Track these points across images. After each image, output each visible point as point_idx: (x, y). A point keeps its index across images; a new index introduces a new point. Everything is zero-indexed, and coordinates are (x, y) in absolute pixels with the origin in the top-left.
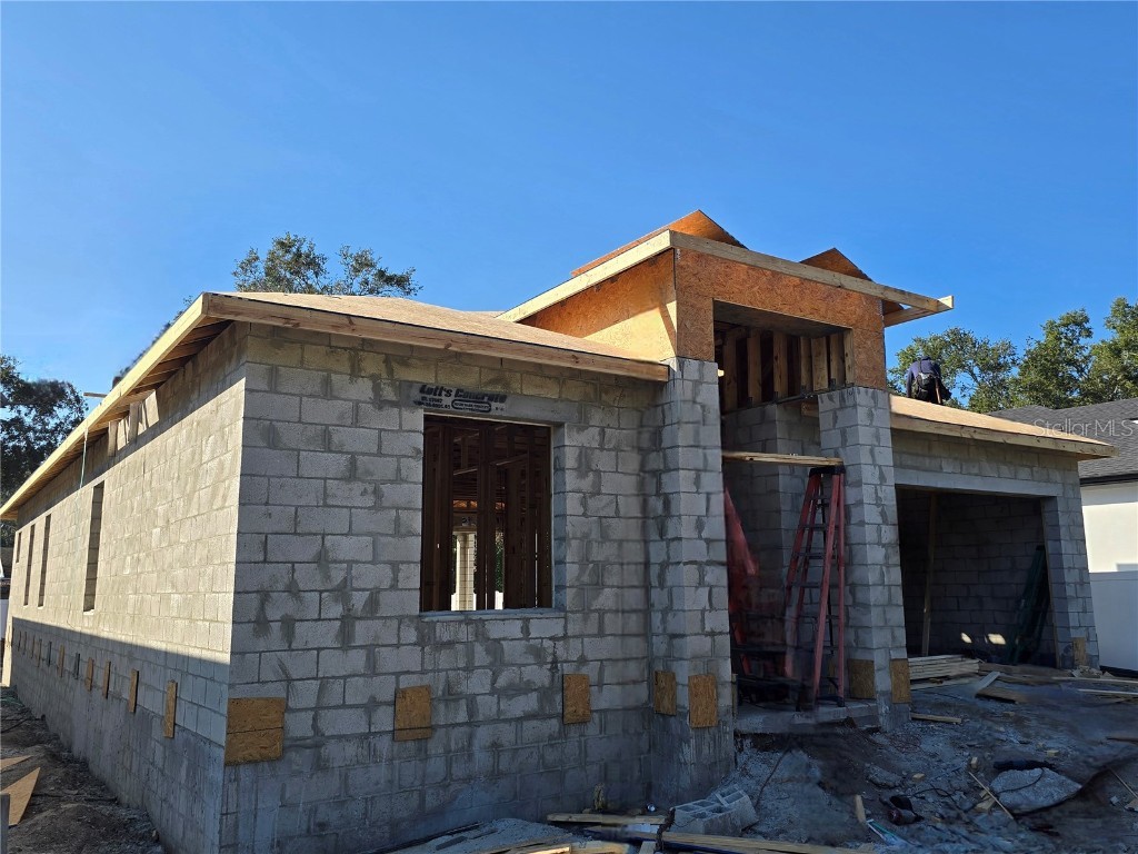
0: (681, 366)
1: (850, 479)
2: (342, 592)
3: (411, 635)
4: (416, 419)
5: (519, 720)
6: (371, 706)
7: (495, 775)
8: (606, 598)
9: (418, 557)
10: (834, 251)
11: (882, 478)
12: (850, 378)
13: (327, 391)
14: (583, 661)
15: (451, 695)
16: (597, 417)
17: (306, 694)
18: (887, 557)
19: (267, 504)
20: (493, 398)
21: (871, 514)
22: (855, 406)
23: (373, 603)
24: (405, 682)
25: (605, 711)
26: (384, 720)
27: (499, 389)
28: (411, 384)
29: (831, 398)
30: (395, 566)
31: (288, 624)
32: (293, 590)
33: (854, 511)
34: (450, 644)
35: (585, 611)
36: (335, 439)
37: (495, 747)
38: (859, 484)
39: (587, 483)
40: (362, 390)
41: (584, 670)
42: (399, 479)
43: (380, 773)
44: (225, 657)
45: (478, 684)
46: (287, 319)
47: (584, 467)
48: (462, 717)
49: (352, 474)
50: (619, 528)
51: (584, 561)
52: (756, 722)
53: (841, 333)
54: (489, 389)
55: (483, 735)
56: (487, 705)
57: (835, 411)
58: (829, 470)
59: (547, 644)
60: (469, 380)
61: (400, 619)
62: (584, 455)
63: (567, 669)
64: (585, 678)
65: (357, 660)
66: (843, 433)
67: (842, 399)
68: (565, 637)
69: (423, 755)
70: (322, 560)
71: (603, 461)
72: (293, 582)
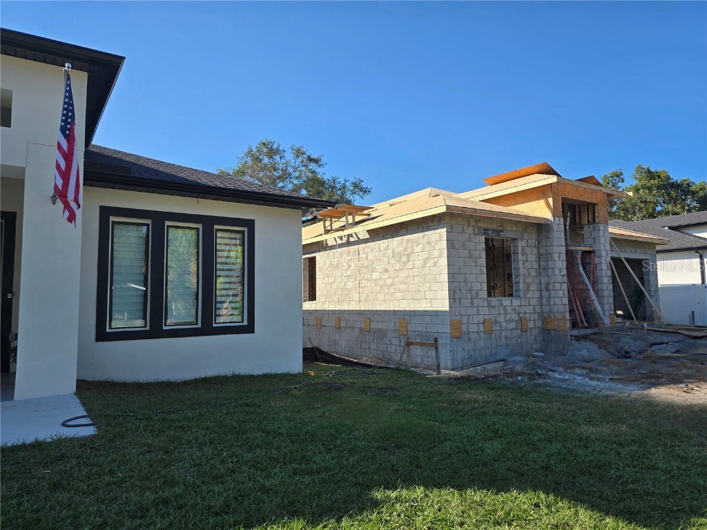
0: (554, 219)
1: (597, 255)
2: (470, 290)
3: (486, 304)
4: (483, 239)
5: (511, 330)
6: (479, 324)
7: (507, 345)
8: (530, 294)
9: (486, 281)
10: (593, 176)
11: (607, 254)
12: (597, 220)
13: (463, 232)
14: (525, 313)
15: (496, 322)
16: (526, 236)
17: (465, 320)
18: (609, 281)
19: (453, 265)
20: (500, 231)
21: (604, 266)
22: (599, 230)
23: (477, 294)
24: (486, 317)
25: (531, 328)
26: (482, 329)
27: (501, 228)
28: (481, 228)
29: (589, 227)
30: (481, 283)
31: (460, 299)
32: (460, 290)
33: (598, 265)
34: (494, 307)
35: (525, 298)
36: (466, 245)
37: (506, 337)
38: (600, 256)
39: (524, 258)
40: (470, 230)
41: (526, 316)
42: (480, 258)
43: (482, 343)
44: (448, 309)
45: (501, 319)
46: (463, 211)
47: (523, 253)
48: (499, 328)
49: (470, 256)
50: (533, 273)
51: (525, 282)
52: (575, 332)
53: (594, 205)
54: (499, 229)
55: (504, 334)
56: (504, 324)
57: (591, 232)
58: (590, 252)
59: (517, 307)
60: (494, 226)
61: (483, 299)
62: (523, 248)
63: (522, 315)
64: (526, 318)
65: (475, 311)
66: (594, 239)
67: (594, 228)
68: (521, 306)
69: (491, 339)
70: (465, 281)
71: (528, 250)
72: (460, 288)
